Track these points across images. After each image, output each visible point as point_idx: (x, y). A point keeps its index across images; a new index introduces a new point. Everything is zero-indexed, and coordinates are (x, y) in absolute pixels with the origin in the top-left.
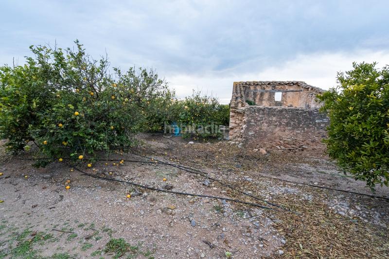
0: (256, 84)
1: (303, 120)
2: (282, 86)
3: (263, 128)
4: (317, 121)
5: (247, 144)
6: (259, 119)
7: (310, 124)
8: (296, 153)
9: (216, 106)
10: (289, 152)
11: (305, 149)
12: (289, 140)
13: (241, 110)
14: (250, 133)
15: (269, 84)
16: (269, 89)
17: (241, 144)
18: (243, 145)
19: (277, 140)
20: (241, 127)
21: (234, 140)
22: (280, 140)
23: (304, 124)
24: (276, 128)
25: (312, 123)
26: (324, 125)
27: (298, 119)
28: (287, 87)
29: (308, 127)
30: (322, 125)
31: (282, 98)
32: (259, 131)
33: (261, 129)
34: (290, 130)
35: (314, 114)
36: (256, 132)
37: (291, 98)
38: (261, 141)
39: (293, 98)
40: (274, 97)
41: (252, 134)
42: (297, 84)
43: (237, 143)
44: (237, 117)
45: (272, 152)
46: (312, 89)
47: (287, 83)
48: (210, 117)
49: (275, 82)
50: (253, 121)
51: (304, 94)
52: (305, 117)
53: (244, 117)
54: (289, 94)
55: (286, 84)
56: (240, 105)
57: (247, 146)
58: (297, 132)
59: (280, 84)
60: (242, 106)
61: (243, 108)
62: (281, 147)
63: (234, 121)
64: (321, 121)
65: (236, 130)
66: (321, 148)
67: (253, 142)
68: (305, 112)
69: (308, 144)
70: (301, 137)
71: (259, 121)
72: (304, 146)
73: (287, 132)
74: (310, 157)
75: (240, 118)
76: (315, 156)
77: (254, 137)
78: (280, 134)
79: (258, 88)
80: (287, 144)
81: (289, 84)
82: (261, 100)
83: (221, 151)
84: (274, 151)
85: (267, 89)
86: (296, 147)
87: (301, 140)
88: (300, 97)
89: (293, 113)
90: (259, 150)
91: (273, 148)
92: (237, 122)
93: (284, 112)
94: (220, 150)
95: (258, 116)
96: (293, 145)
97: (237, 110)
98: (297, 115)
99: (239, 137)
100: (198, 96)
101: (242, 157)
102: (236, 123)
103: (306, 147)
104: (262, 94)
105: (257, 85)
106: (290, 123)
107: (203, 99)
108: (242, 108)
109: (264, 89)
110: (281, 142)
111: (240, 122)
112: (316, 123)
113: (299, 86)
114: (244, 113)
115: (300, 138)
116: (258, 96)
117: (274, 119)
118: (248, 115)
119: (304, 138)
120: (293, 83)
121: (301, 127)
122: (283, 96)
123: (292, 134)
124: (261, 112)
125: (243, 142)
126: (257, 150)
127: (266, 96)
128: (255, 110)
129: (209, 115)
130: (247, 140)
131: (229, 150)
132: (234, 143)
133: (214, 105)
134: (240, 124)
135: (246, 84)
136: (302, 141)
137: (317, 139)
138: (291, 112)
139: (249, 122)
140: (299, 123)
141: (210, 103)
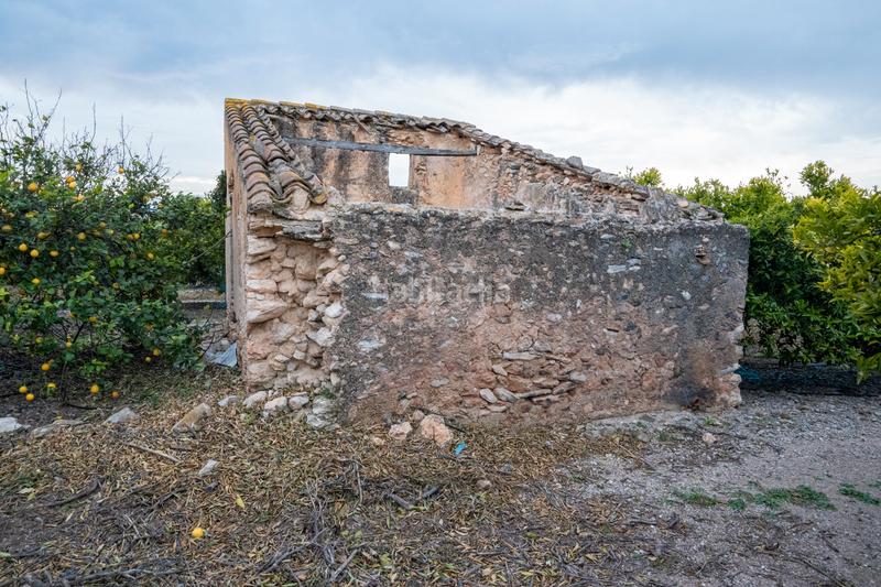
0: (320, 117)
1: (570, 268)
2: (411, 135)
3: (423, 312)
4: (611, 270)
5: (355, 399)
6: (402, 269)
7: (592, 282)
8: (552, 410)
9: (153, 203)
10: (527, 410)
11: (580, 384)
12: (525, 356)
13: (307, 227)
14: (366, 346)
15: (368, 120)
16: (370, 138)
17: (322, 404)
18: (336, 413)
19: (483, 364)
20: (313, 315)
21: (279, 383)
22: (494, 360)
23: (573, 285)
24: (477, 306)
25: (599, 276)
26: (631, 282)
27: (554, 265)
28: (426, 137)
29: (587, 296)
30: (625, 286)
31: (412, 177)
32: (405, 329)
33: (412, 319)
34: (527, 313)
35: (603, 242)
36: (392, 338)
37: (441, 177)
38: (416, 375)
39: (446, 178)
40: (386, 173)
41: (377, 350)
42: (457, 130)
43: (298, 399)
44: (288, 263)
45: (466, 421)
46: (511, 150)
47: (428, 122)
48: (121, 261)
49: (388, 117)
50: (374, 280)
51: (485, 164)
52: (575, 254)
53: (328, 263)
54: (436, 164)
55: (424, 128)
56: (300, 197)
57: (353, 412)
58: (553, 317)
59: (403, 124)
60: (313, 204)
61: (324, 216)
62: (501, 391)
63: (270, 285)
64: (623, 268)
65: (284, 330)
66: (623, 373)
67: (384, 388)
68: (575, 235)
69: (587, 364)
70: (566, 338)
71: (404, 279)
72: (574, 376)
73: (517, 325)
74: (595, 414)
75: (303, 266)
76: (609, 408)
77: (389, 362)
78: (494, 332)
79: (329, 132)
80: (520, 374)
81: (434, 128)
82: (342, 182)
83: (217, 473)
84: (475, 413)
85: (361, 138)
86: (552, 383)
87: (566, 350)
88: (469, 177)
89: (537, 240)
90: (415, 425)
91: (468, 401)
92: (290, 287)
93: (504, 235)
94: (211, 464)
95: (397, 254)
96: (541, 374)
97: (287, 227)
98: (550, 248)
99: (300, 364)
100: (30, 141)
101: (348, 494)
102: (279, 294)
103: (583, 378)
104: (344, 159)
105: (325, 119)
106: (528, 284)
107: (70, 165)
108: (312, 214)
109: (352, 137)
110: (499, 368)
111: (302, 285)
112: (607, 275)
113: (461, 136)
114: (325, 239)
115: (563, 343)
116: (332, 165)
117: (468, 266)
118: (349, 252)
119: (576, 339)
120: (444, 124)
121: (564, 298)
122: (416, 170)
123: (533, 331)
124: (412, 235)
125: (330, 396)
126: (406, 427)
127: (359, 168)
128: (382, 224)
129: (116, 249)
130: (352, 379)
131: (260, 457)
132: (281, 401)
133: (138, 198)
134: (308, 300)
135: (279, 111)
136: (571, 355)
137: (612, 338)
138: (530, 233)
139: (358, 286)
140: (558, 282)
141: (115, 180)
